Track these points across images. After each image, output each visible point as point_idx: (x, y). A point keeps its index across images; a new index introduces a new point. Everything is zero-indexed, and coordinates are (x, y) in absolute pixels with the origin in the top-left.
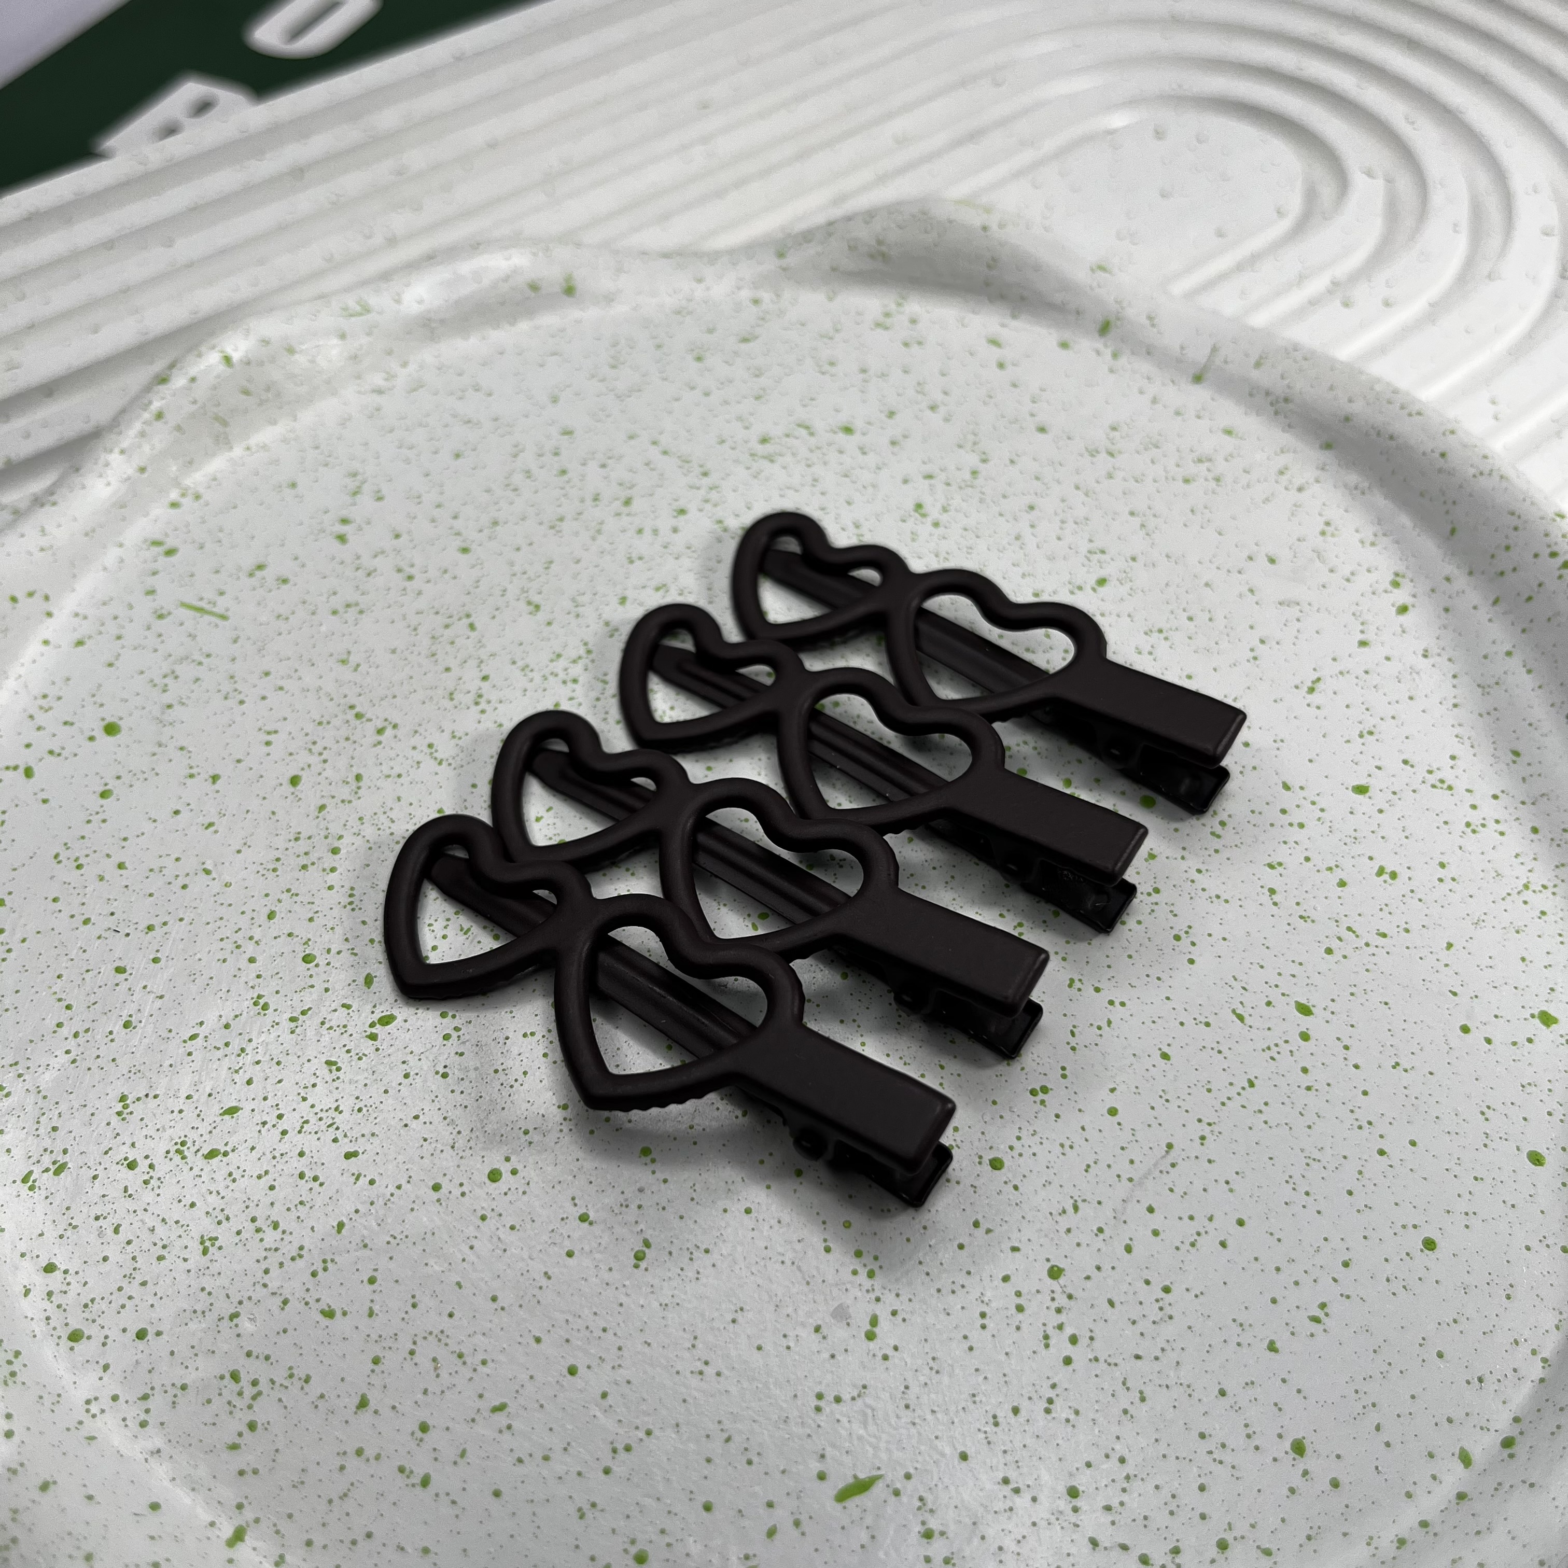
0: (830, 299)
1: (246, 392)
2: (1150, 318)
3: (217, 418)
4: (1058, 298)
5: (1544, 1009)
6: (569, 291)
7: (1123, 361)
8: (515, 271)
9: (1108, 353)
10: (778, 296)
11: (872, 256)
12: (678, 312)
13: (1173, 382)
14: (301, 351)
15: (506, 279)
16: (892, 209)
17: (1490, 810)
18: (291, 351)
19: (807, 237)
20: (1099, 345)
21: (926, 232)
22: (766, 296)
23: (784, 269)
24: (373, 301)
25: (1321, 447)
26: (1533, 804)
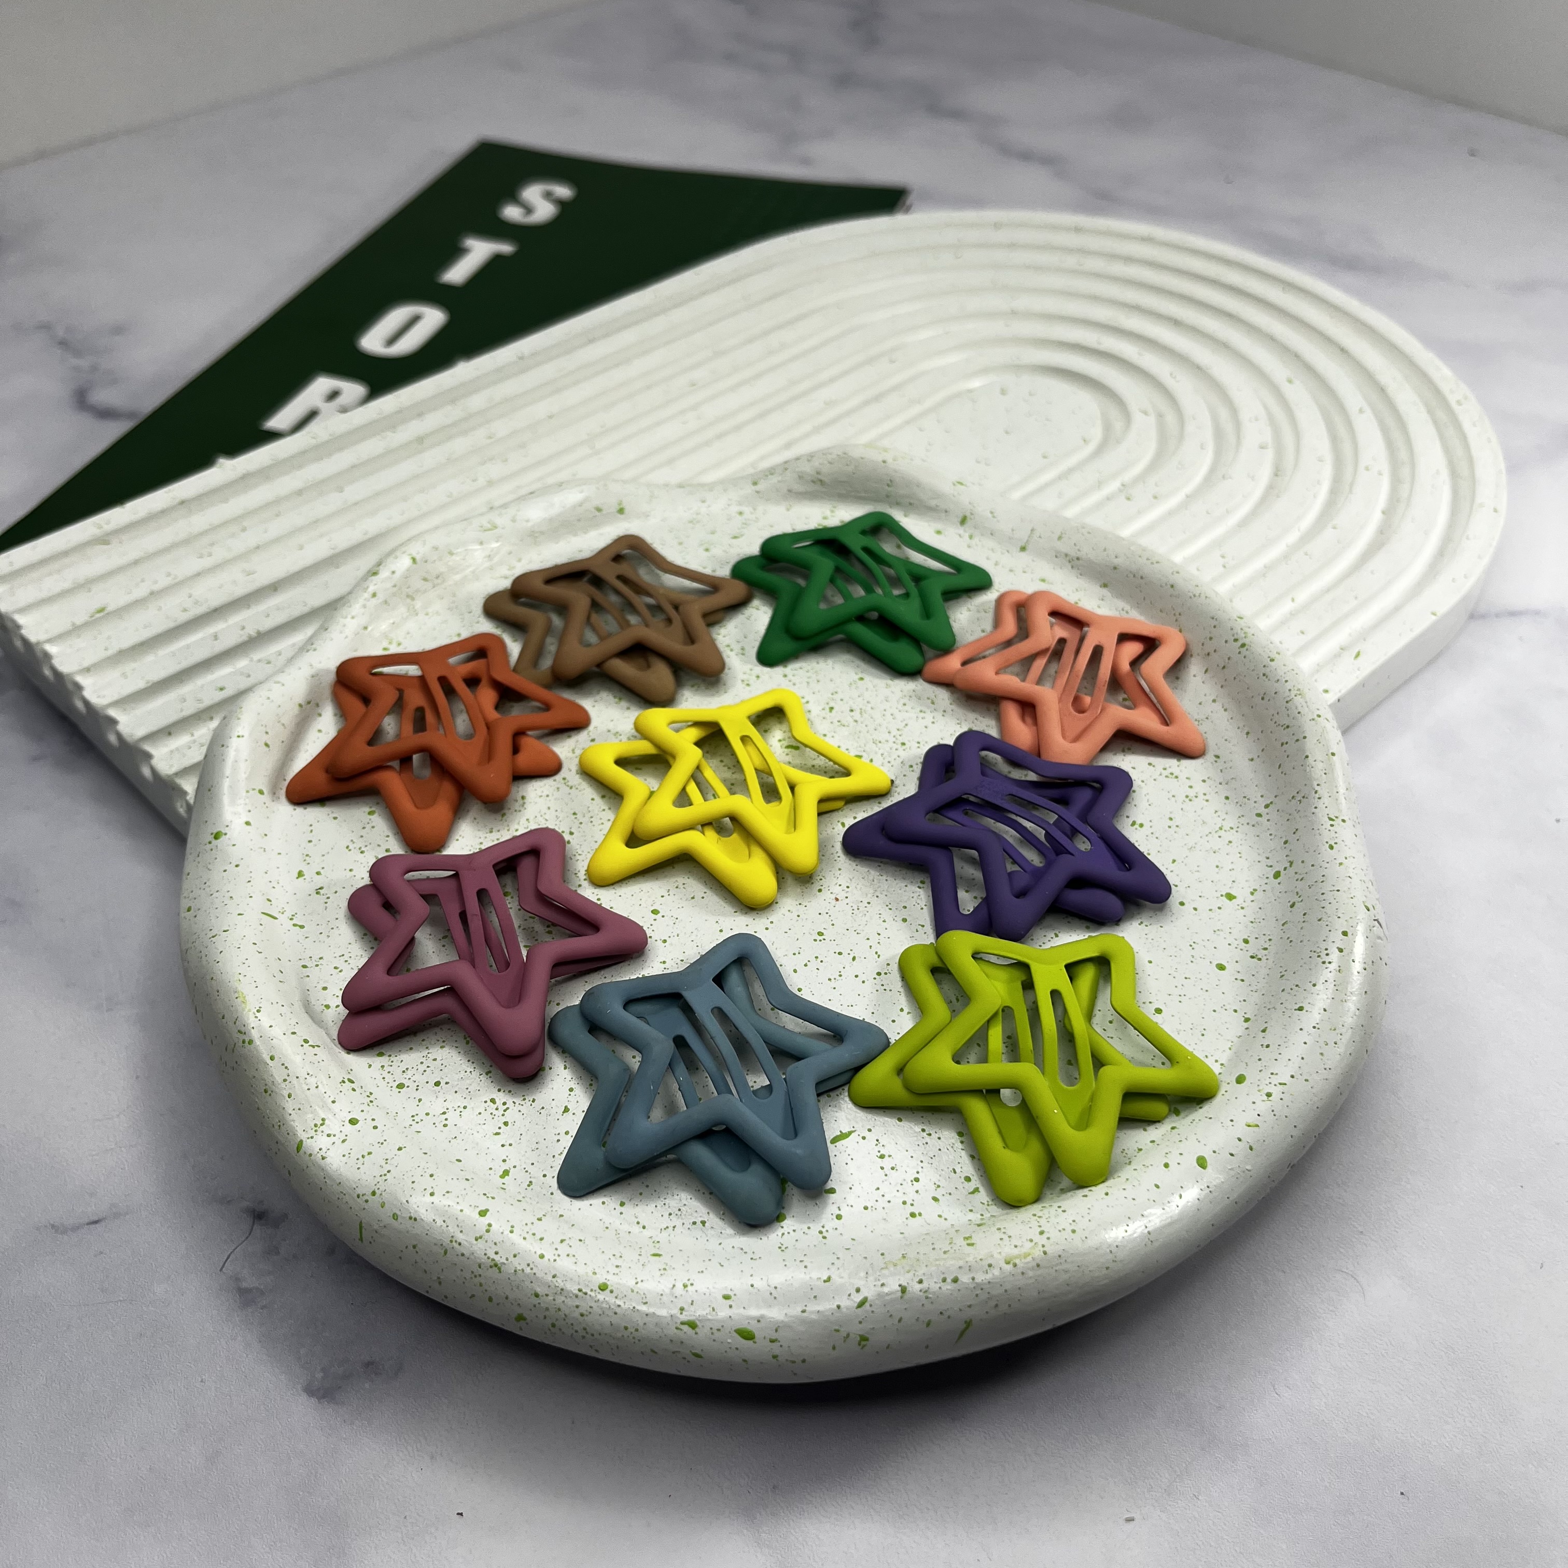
0: (788, 510)
1: (425, 580)
2: (992, 513)
3: (408, 596)
4: (933, 503)
5: (1228, 892)
6: (621, 511)
7: (976, 540)
8: (587, 499)
9: (967, 535)
10: (755, 509)
11: (813, 482)
12: (691, 522)
13: (1008, 552)
14: (456, 554)
15: (580, 505)
16: (825, 452)
17: (1200, 788)
18: (451, 553)
19: (771, 471)
20: (961, 531)
21: (847, 465)
22: (746, 510)
23: (758, 492)
24: (499, 521)
25: (1101, 587)
26: (1227, 784)
